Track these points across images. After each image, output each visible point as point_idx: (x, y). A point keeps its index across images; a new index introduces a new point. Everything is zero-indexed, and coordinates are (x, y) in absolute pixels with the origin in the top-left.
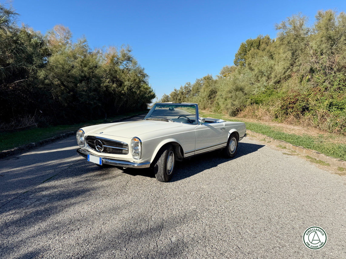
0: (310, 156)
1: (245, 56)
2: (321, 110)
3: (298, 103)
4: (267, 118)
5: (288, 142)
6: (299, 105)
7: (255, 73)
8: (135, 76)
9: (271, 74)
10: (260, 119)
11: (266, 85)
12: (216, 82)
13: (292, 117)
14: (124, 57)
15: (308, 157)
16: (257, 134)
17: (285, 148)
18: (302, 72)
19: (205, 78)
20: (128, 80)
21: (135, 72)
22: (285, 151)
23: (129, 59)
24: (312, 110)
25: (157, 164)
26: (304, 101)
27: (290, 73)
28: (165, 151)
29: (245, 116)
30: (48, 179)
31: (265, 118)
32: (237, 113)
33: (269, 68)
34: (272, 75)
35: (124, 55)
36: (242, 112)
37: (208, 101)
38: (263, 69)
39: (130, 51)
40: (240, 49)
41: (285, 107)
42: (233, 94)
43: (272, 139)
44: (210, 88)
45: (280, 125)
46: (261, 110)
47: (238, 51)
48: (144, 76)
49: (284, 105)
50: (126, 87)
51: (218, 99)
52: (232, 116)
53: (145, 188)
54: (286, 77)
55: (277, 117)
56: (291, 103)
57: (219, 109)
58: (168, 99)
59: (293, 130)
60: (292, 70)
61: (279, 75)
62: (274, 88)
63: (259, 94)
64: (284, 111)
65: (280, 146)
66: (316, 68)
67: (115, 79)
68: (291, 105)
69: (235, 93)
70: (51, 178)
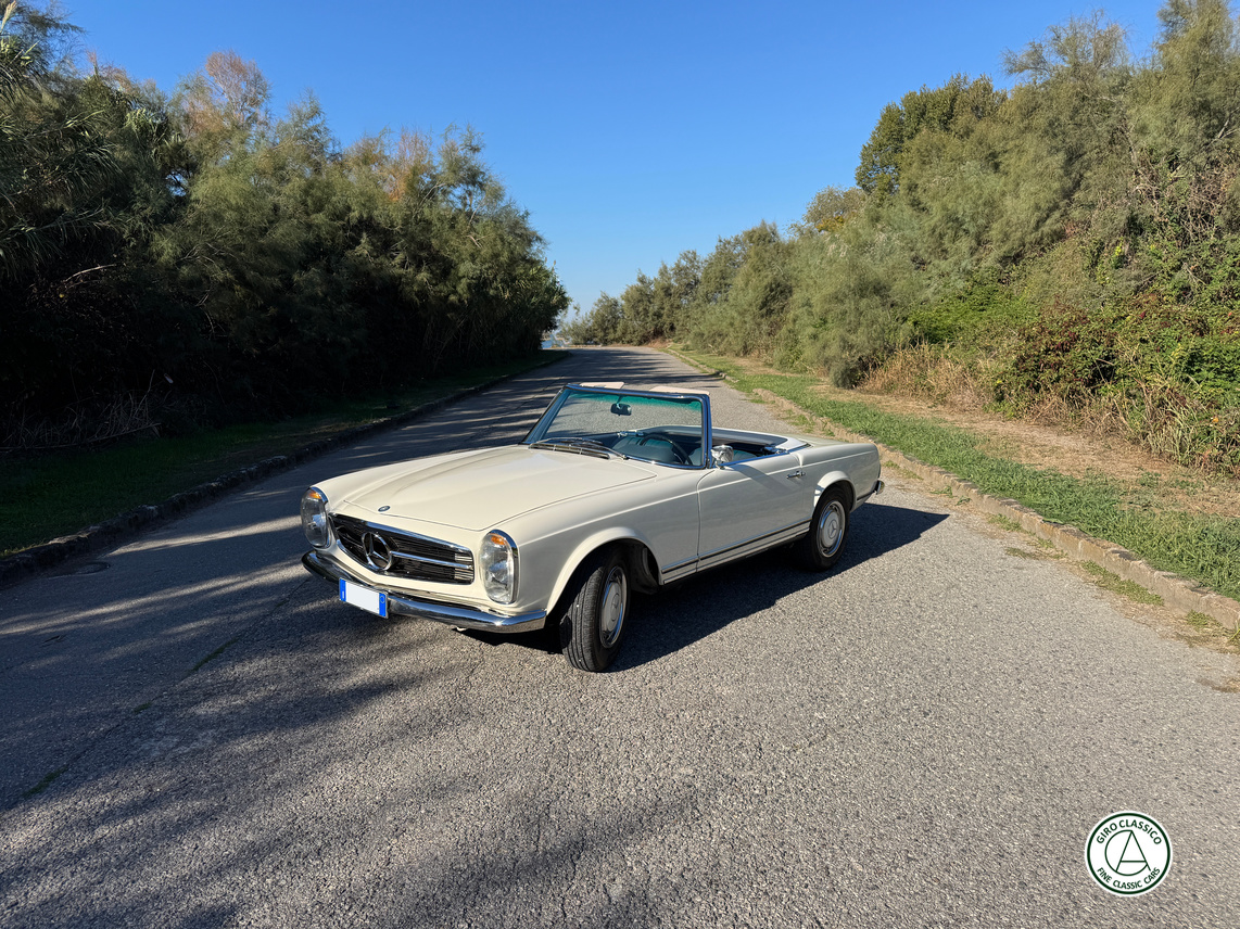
0: (1098, 563)
1: (897, 157)
2: (1158, 381)
3: (1077, 350)
4: (967, 397)
5: (1029, 506)
6: (1083, 357)
7: (932, 223)
8: (495, 240)
9: (987, 227)
10: (942, 400)
11: (969, 267)
12: (788, 251)
13: (1055, 399)
14: (454, 172)
15: (1092, 568)
16: (925, 468)
17: (1017, 527)
18: (1098, 232)
19: (750, 236)
20: (473, 257)
21: (496, 229)
22: (1017, 540)
23: (473, 178)
24: (1125, 377)
25: (569, 614)
26: (1099, 343)
27: (1059, 225)
28: (596, 573)
29: (888, 388)
30: (210, 658)
31: (958, 398)
32: (863, 376)
33: (985, 205)
34: (993, 232)
35: (455, 166)
36: (880, 371)
37: (759, 325)
38: (960, 208)
39: (475, 150)
40: (879, 129)
41: (1030, 364)
42: (849, 305)
43: (974, 490)
44: (766, 277)
45: (1011, 428)
46: (947, 368)
47: (874, 138)
48: (528, 238)
49: (1029, 356)
50: (464, 281)
51: (794, 321)
52: (844, 385)
53: (529, 696)
54: (1042, 239)
55: (1000, 399)
56: (1053, 351)
57: (797, 358)
58: (616, 311)
59: (1053, 450)
60: (1065, 214)
61: (1019, 234)
62: (999, 280)
63: (945, 301)
64: (1027, 377)
65: (1002, 519)
66: (1152, 217)
67: (424, 254)
68: (1052, 358)
69: (857, 303)
70: (221, 650)
